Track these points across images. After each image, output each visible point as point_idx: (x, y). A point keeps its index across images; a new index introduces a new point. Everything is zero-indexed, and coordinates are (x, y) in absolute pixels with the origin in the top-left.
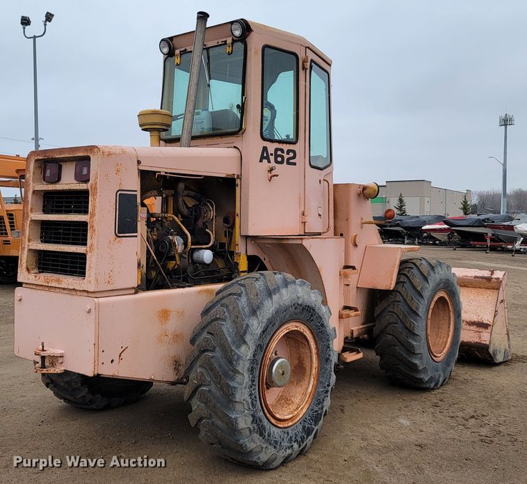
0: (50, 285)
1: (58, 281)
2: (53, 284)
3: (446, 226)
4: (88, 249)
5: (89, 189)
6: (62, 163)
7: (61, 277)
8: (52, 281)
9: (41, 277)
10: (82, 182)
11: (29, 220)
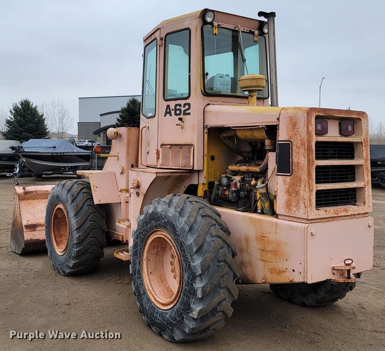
0: (339, 215)
1: (346, 210)
2: (342, 214)
4: (366, 184)
7: (347, 207)
8: (340, 211)
9: (331, 211)
10: (346, 136)
11: (315, 165)
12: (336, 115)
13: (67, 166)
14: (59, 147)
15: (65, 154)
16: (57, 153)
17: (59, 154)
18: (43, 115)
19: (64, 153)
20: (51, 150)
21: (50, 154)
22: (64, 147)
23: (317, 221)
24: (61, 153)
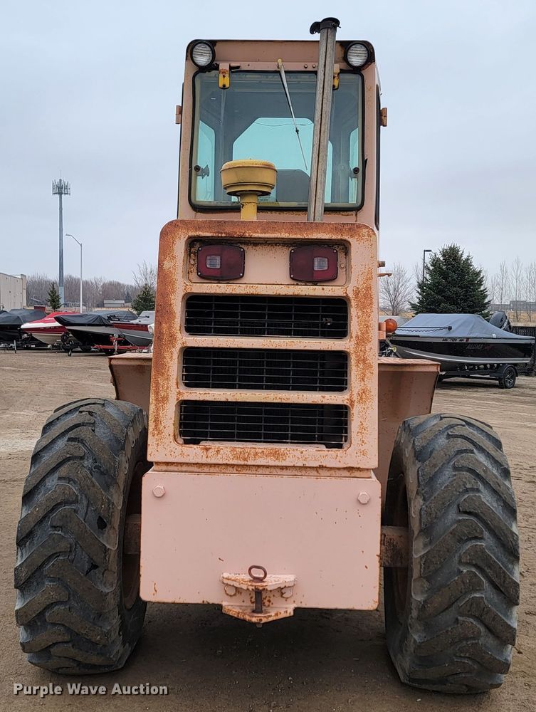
0: (250, 463)
1: (276, 454)
3: (57, 324)
4: (355, 398)
5: (351, 295)
6: (245, 248)
7: (282, 447)
8: (256, 454)
9: (225, 451)
10: (315, 283)
11: (179, 346)
12: (256, 235)
13: (477, 364)
14: (457, 328)
15: (470, 341)
16: (455, 339)
17: (458, 341)
18: (480, 271)
19: (468, 339)
20: (443, 334)
21: (441, 341)
22: (469, 328)
23: (184, 468)
24: (461, 339)
